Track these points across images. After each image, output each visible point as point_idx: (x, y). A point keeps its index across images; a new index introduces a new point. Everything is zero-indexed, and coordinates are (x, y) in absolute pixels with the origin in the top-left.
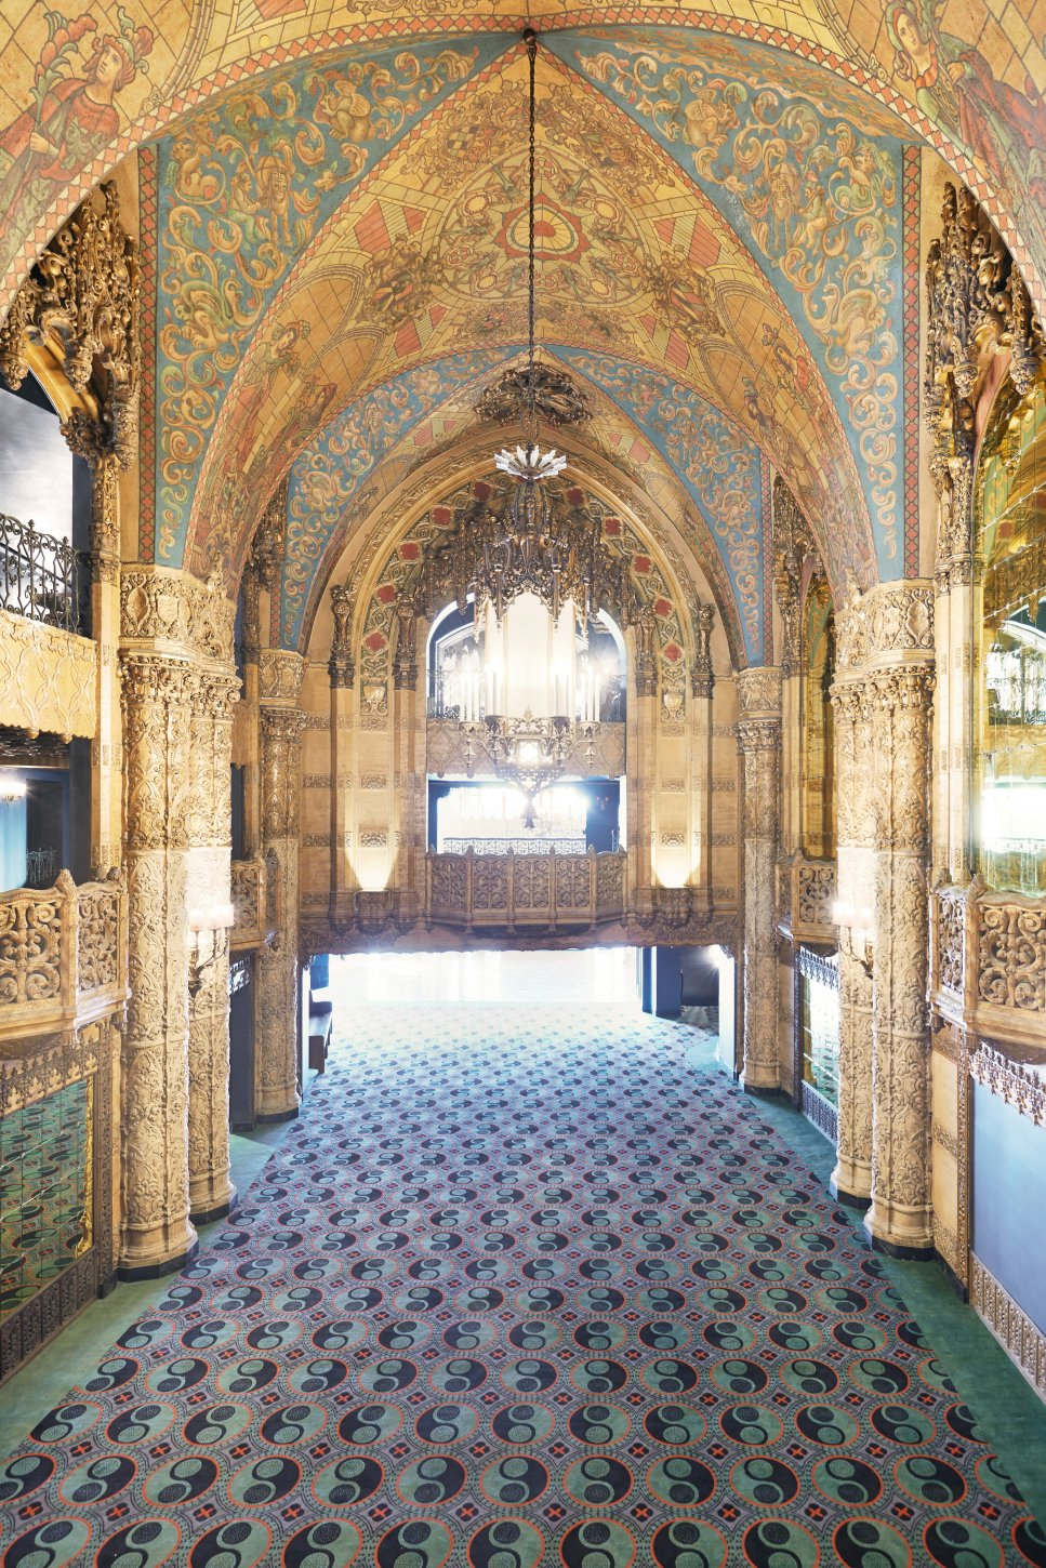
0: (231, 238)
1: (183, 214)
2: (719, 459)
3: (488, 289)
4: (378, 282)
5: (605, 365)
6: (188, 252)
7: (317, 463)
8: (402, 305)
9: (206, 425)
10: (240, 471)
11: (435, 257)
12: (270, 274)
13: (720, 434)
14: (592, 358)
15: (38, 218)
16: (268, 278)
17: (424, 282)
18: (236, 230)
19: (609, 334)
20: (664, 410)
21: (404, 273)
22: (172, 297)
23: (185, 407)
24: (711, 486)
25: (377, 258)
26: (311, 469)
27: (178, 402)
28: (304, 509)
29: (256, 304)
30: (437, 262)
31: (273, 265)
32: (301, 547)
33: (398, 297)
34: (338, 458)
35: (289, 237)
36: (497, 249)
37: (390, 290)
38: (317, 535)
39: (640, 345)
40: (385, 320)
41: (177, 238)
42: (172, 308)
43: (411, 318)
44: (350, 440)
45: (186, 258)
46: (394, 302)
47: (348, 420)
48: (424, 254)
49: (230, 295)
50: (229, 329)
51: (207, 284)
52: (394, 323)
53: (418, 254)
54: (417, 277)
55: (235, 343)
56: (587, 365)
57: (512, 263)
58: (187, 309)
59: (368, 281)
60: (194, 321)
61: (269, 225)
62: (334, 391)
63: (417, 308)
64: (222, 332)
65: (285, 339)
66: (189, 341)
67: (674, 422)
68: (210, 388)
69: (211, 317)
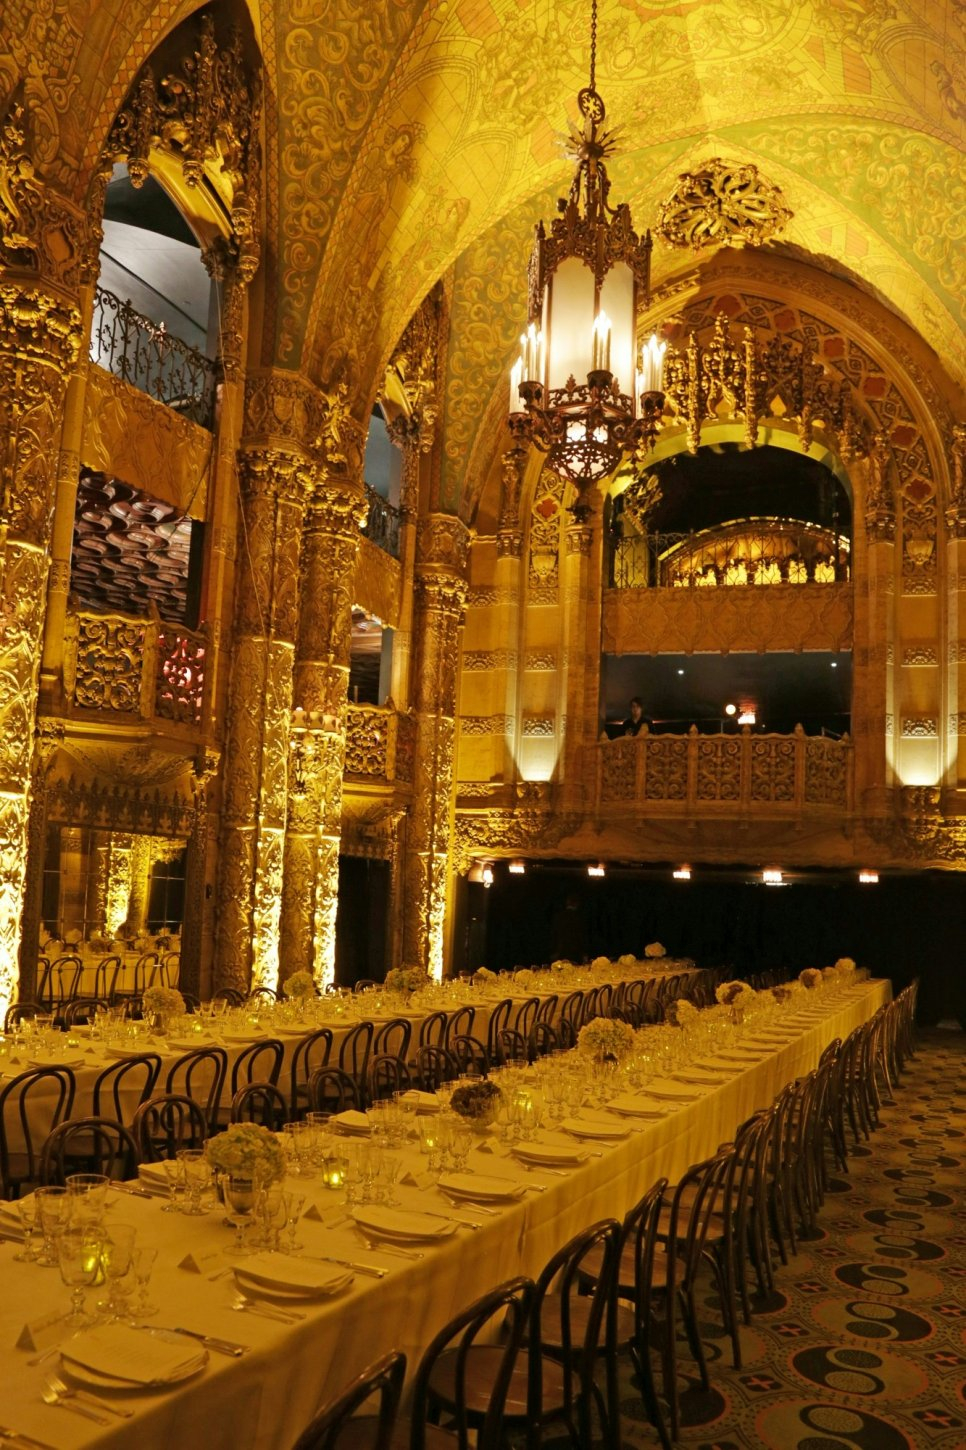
0: (338, 48)
1: (297, 37)
2: (955, 220)
3: (628, 68)
4: (495, 73)
5: (792, 139)
6: (303, 71)
7: (477, 314)
8: (529, 100)
9: (322, 233)
10: (364, 287)
11: (555, 35)
12: (376, 73)
13: (951, 187)
14: (775, 133)
15: (143, 22)
16: (374, 79)
17: (549, 69)
18: (343, 40)
19: (779, 86)
20: (874, 176)
21: (523, 60)
22: (292, 118)
23: (304, 219)
24: (948, 260)
25: (488, 45)
26: (472, 321)
27: (298, 216)
28: (465, 364)
29: (365, 106)
30: (559, 41)
31: (375, 64)
32: (463, 406)
33: (522, 90)
34: (498, 306)
35: (390, 32)
36: (626, 13)
37: (510, 82)
38: (479, 392)
39: (815, 84)
40: (513, 119)
41: (293, 61)
42: (292, 129)
43: (544, 116)
44: (510, 285)
45: (301, 78)
46: (519, 98)
47: (506, 262)
48: (541, 33)
49: (341, 103)
50: (342, 137)
51: (319, 99)
52: (525, 122)
53: (534, 35)
54: (539, 62)
55: (347, 149)
56: (771, 144)
57: (649, 27)
58: (305, 127)
59: (484, 73)
60: (310, 136)
61: (372, 27)
62: (467, 208)
63: (548, 102)
64: (336, 141)
65: (400, 144)
66: (306, 157)
67: (888, 188)
68: (325, 199)
69: (326, 129)
